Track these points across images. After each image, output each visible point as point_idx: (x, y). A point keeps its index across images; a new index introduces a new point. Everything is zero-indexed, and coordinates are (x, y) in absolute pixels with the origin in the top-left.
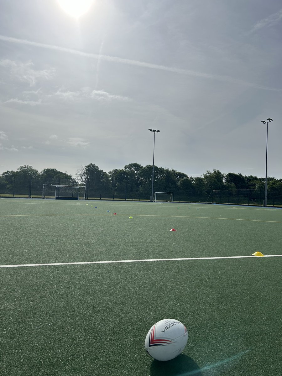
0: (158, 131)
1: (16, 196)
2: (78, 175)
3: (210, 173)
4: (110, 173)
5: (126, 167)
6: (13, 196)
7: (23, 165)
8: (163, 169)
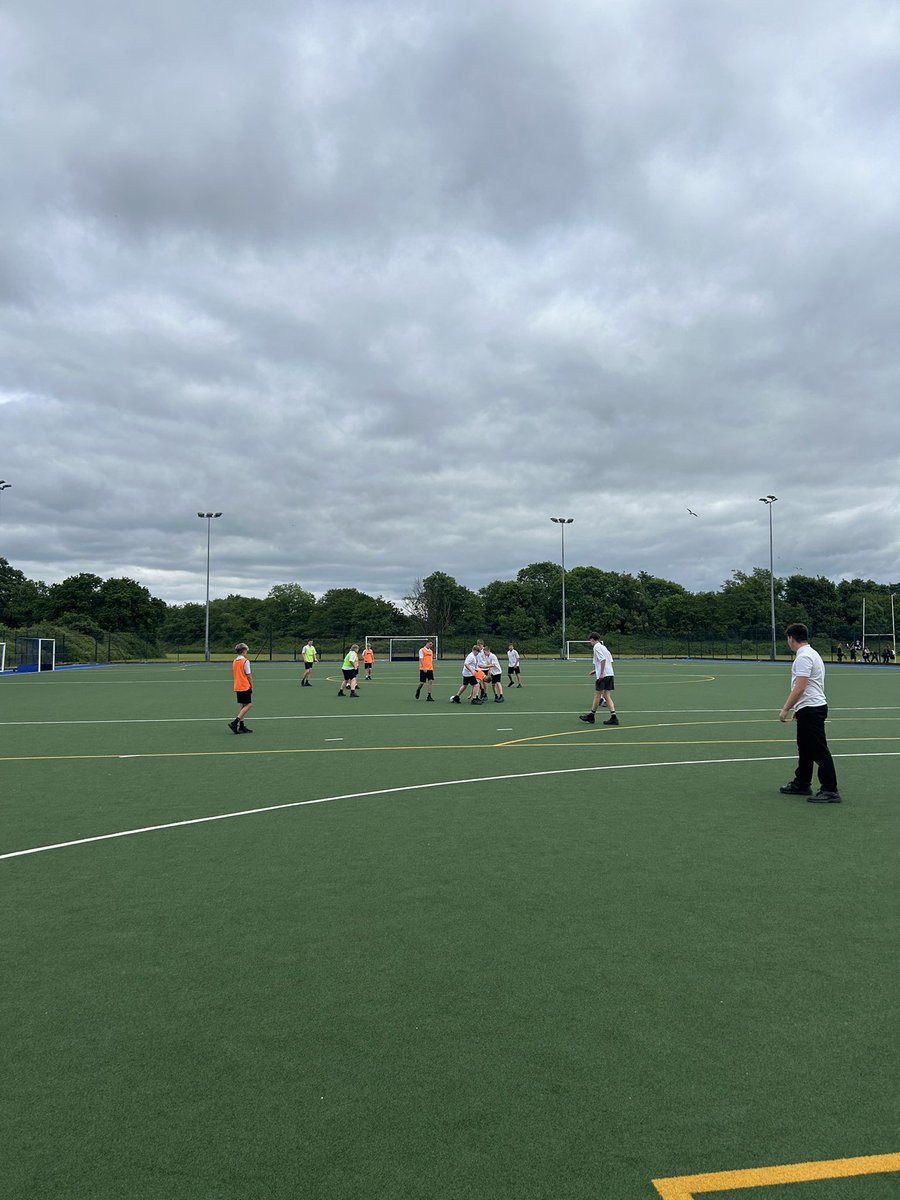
0: (570, 521)
1: (275, 657)
2: (407, 601)
3: (745, 578)
4: (482, 591)
5: (522, 573)
6: (268, 658)
7: (279, 583)
8: (616, 575)
